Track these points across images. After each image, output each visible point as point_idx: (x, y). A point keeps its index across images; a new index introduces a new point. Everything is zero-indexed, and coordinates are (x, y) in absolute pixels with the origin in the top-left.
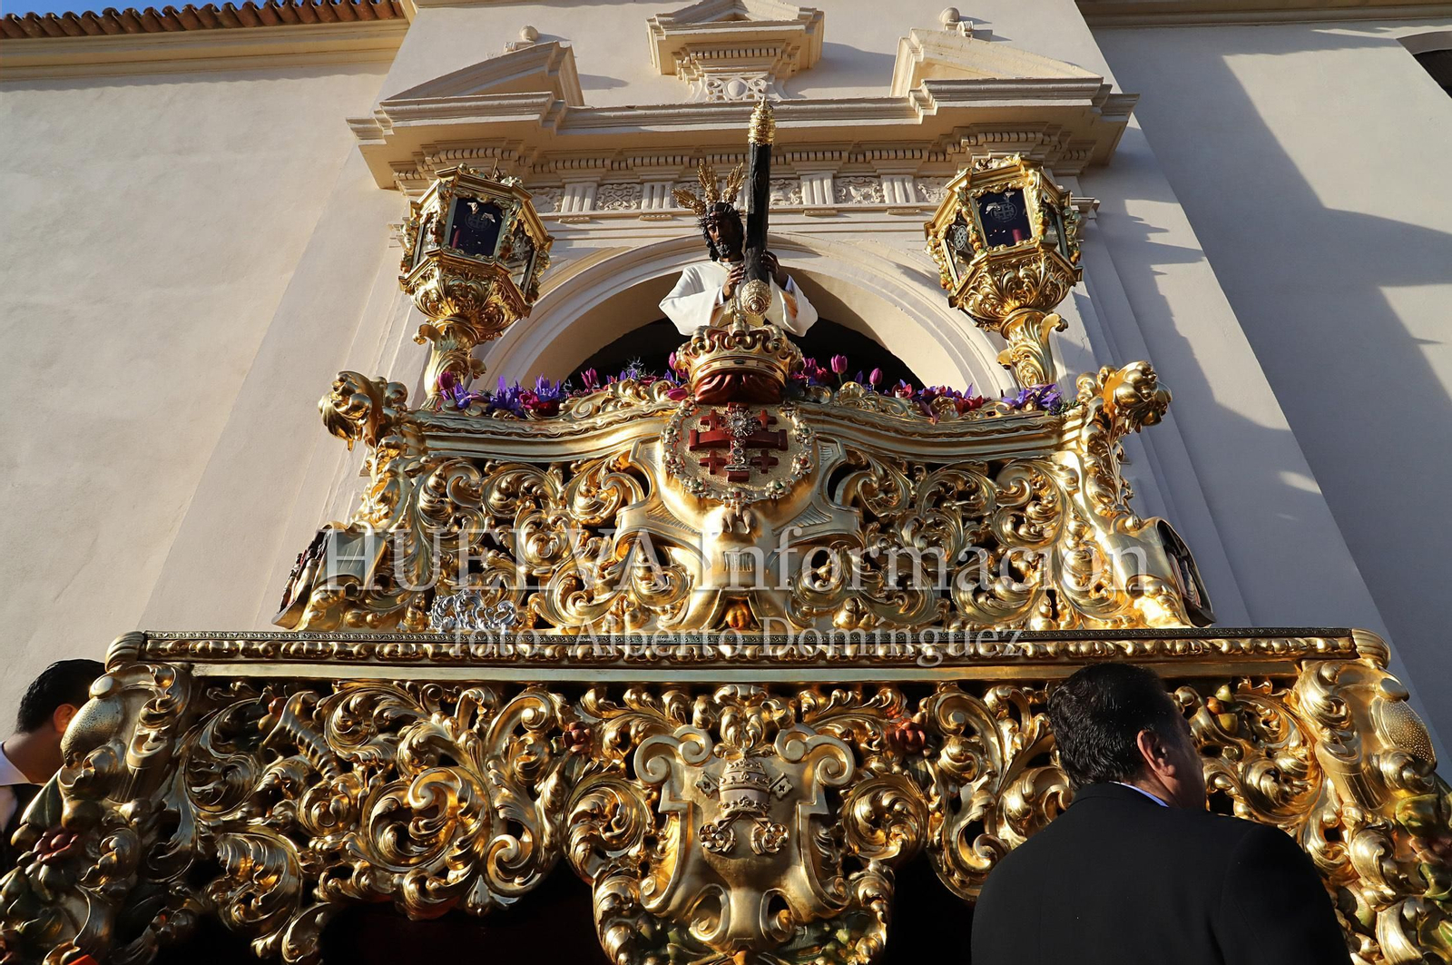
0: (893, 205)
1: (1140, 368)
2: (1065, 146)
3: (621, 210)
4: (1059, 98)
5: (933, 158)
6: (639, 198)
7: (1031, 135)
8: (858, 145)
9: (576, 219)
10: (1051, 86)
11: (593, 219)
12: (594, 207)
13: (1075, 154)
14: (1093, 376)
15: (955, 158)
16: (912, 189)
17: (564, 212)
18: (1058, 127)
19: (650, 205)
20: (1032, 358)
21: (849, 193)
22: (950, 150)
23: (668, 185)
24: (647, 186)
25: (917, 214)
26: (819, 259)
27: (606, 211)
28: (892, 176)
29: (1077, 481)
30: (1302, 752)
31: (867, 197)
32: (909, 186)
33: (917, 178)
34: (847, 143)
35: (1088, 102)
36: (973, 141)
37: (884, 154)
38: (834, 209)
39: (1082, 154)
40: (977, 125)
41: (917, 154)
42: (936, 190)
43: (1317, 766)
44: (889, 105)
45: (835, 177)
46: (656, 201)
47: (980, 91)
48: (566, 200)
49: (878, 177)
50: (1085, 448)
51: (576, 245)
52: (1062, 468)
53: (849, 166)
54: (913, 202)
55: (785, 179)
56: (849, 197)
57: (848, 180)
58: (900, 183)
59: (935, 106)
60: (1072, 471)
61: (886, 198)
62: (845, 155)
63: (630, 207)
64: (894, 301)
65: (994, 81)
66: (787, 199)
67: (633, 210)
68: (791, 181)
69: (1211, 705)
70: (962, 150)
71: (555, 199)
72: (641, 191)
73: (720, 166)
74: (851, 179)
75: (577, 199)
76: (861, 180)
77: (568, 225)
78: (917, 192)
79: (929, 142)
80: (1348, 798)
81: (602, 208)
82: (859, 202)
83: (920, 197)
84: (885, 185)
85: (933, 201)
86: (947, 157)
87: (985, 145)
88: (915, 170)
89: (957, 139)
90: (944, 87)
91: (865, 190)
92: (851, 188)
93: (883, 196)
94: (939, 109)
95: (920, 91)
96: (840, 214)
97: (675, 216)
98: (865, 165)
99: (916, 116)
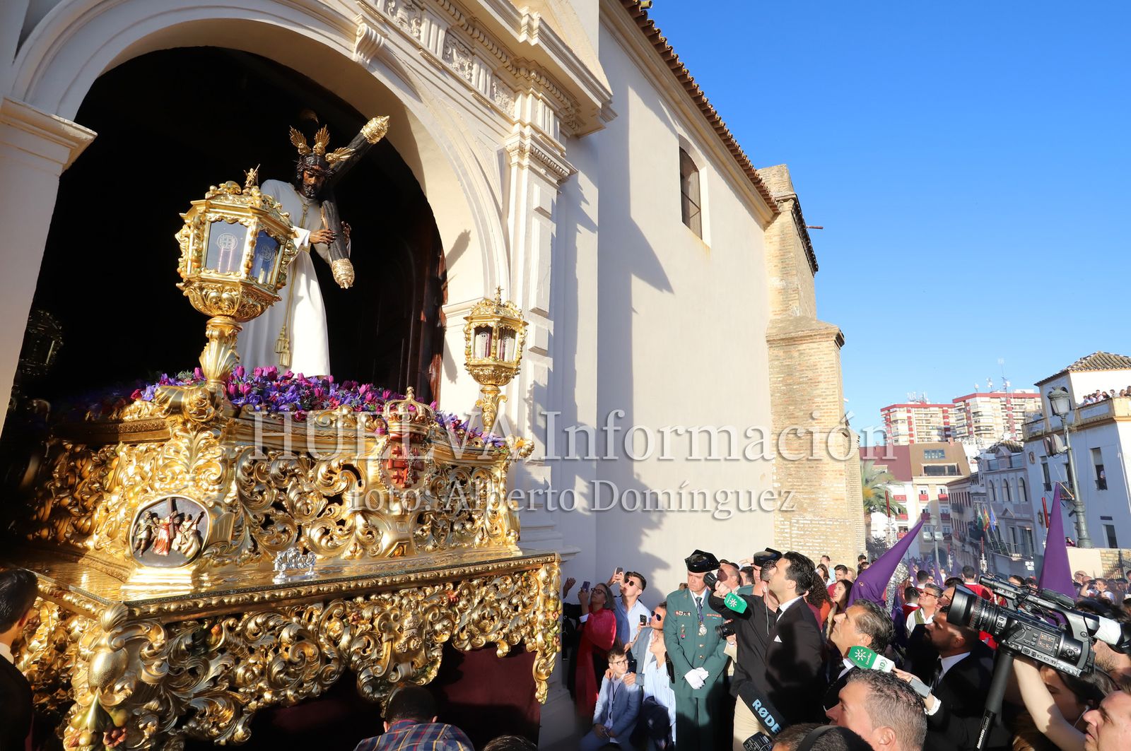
0: (476, 89)
2: (575, 118)
4: (591, 90)
5: (510, 69)
7: (565, 100)
8: (474, 19)
10: (592, 80)
15: (522, 80)
16: (489, 80)
18: (579, 105)
21: (453, 54)
22: (523, 72)
25: (487, 107)
26: (420, 105)
28: (484, 63)
32: (489, 78)
33: (495, 75)
34: (469, 12)
35: (599, 104)
36: (538, 79)
37: (486, 42)
38: (441, 63)
40: (546, 70)
41: (504, 59)
42: (501, 93)
44: (510, 11)
45: (447, 32)
49: (473, 54)
53: (461, 30)
54: (487, 96)
56: (450, 60)
57: (454, 41)
58: (484, 72)
59: (535, 41)
61: (473, 78)
62: (463, 20)
64: (458, 175)
65: (571, 52)
66: (410, 25)
70: (528, 79)
74: (457, 42)
76: (462, 48)
78: (492, 87)
79: (514, 55)
82: (458, 69)
83: (492, 96)
84: (475, 66)
85: (497, 103)
86: (518, 75)
87: (542, 87)
88: (496, 68)
89: (531, 68)
90: (547, 32)
91: (462, 60)
92: (454, 50)
93: (471, 75)
94: (537, 45)
95: (533, 20)
96: (444, 71)
98: (470, 38)
99: (520, 34)
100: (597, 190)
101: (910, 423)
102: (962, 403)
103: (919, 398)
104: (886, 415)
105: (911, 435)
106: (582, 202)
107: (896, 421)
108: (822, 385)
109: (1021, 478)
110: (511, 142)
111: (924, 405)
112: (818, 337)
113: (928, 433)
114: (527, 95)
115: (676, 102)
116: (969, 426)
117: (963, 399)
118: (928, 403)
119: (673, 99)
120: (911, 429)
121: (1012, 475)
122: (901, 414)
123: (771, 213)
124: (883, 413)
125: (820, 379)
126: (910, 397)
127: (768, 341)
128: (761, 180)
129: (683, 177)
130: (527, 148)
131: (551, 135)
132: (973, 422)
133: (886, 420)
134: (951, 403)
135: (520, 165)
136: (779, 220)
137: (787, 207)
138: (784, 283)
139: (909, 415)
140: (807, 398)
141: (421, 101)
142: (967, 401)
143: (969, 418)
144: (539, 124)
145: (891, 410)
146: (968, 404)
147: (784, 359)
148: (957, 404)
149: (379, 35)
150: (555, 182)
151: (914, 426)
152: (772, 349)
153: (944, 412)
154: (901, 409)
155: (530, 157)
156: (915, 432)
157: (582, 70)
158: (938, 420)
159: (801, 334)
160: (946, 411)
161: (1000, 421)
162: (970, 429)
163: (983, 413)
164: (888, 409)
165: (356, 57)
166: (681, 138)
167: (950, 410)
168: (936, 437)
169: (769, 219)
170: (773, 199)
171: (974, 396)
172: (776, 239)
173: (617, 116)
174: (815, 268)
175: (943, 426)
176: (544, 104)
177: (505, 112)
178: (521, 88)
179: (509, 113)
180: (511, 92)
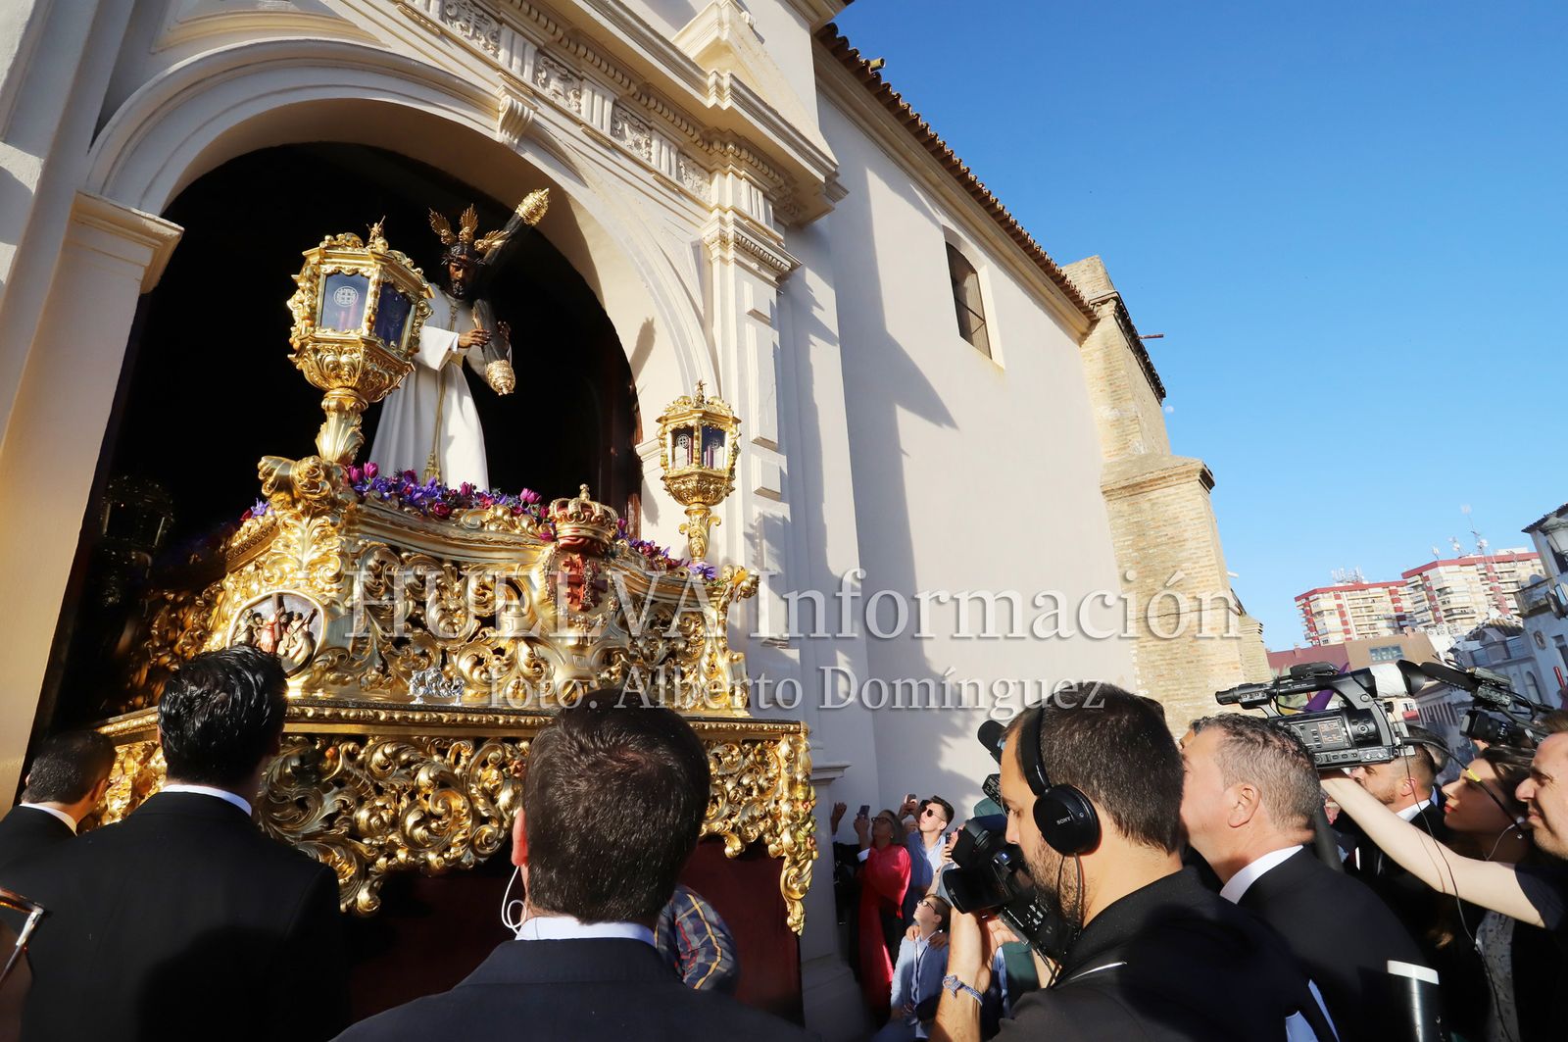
0: (657, 170)
2: (792, 199)
4: (808, 161)
5: (700, 143)
7: (777, 177)
8: (648, 86)
10: (808, 148)
13: (792, 210)
15: (717, 156)
16: (676, 160)
18: (796, 182)
21: (624, 129)
22: (717, 146)
25: (674, 191)
28: (664, 137)
31: (637, 145)
32: (673, 157)
33: (681, 153)
34: (640, 76)
35: (822, 178)
36: (737, 153)
37: (665, 111)
38: (608, 139)
39: (795, 212)
40: (746, 139)
41: (690, 131)
42: (691, 175)
44: (692, 70)
45: (615, 104)
47: (763, 114)
49: (651, 129)
53: (632, 100)
54: (673, 178)
55: (569, 71)
56: (621, 136)
57: (625, 114)
58: (668, 149)
59: (727, 103)
61: (653, 157)
62: (633, 88)
65: (776, 114)
66: (567, 98)
68: (574, 78)
69: (755, 752)
70: (725, 153)
74: (630, 116)
76: (637, 123)
78: (679, 168)
79: (703, 126)
80: (786, 789)
82: (630, 146)
83: (679, 177)
84: (655, 143)
85: (687, 186)
86: (711, 151)
87: (744, 162)
88: (682, 144)
89: (726, 141)
90: (742, 91)
91: (637, 136)
92: (626, 125)
93: (650, 154)
94: (730, 108)
95: (722, 78)
96: (614, 150)
97: (443, 35)
98: (644, 109)
99: (707, 97)
100: (833, 292)
101: (1342, 614)
102: (1418, 578)
103: (1350, 576)
104: (1304, 605)
105: (1347, 632)
107: (1320, 613)
108: (1188, 545)
109: (1529, 673)
111: (1359, 586)
112: (1174, 478)
113: (1372, 626)
114: (726, 175)
115: (934, 186)
116: (1435, 609)
117: (1419, 572)
118: (1366, 582)
119: (930, 182)
120: (1345, 623)
121: (1512, 670)
122: (1326, 602)
123: (1086, 322)
124: (1299, 603)
125: (1186, 535)
126: (1336, 576)
127: (1104, 493)
128: (1065, 278)
129: (957, 283)
130: (730, 237)
131: (761, 220)
132: (1440, 603)
133: (1306, 612)
134: (1401, 579)
135: (721, 258)
136: (1099, 328)
137: (1107, 311)
138: (1116, 412)
139: (1339, 602)
140: (1170, 564)
141: (587, 187)
142: (1425, 574)
143: (1431, 599)
144: (744, 207)
145: (1311, 598)
146: (1427, 579)
147: (1130, 515)
148: (1409, 580)
149: (526, 109)
150: (773, 278)
151: (1349, 618)
152: (1110, 503)
153: (1391, 593)
154: (1326, 595)
156: (1351, 626)
157: (794, 135)
158: (1384, 605)
159: (1149, 477)
160: (1396, 592)
161: (1482, 598)
162: (1437, 614)
163: (1453, 589)
164: (1306, 596)
165: (500, 136)
166: (945, 229)
167: (1400, 589)
168: (1385, 631)
169: (1084, 330)
170: (1086, 301)
171: (1434, 565)
172: (1099, 354)
173: (847, 192)
174: (1160, 393)
175: (1393, 614)
176: (749, 184)
177: (697, 196)
178: (716, 166)
179: (704, 197)
180: (705, 172)
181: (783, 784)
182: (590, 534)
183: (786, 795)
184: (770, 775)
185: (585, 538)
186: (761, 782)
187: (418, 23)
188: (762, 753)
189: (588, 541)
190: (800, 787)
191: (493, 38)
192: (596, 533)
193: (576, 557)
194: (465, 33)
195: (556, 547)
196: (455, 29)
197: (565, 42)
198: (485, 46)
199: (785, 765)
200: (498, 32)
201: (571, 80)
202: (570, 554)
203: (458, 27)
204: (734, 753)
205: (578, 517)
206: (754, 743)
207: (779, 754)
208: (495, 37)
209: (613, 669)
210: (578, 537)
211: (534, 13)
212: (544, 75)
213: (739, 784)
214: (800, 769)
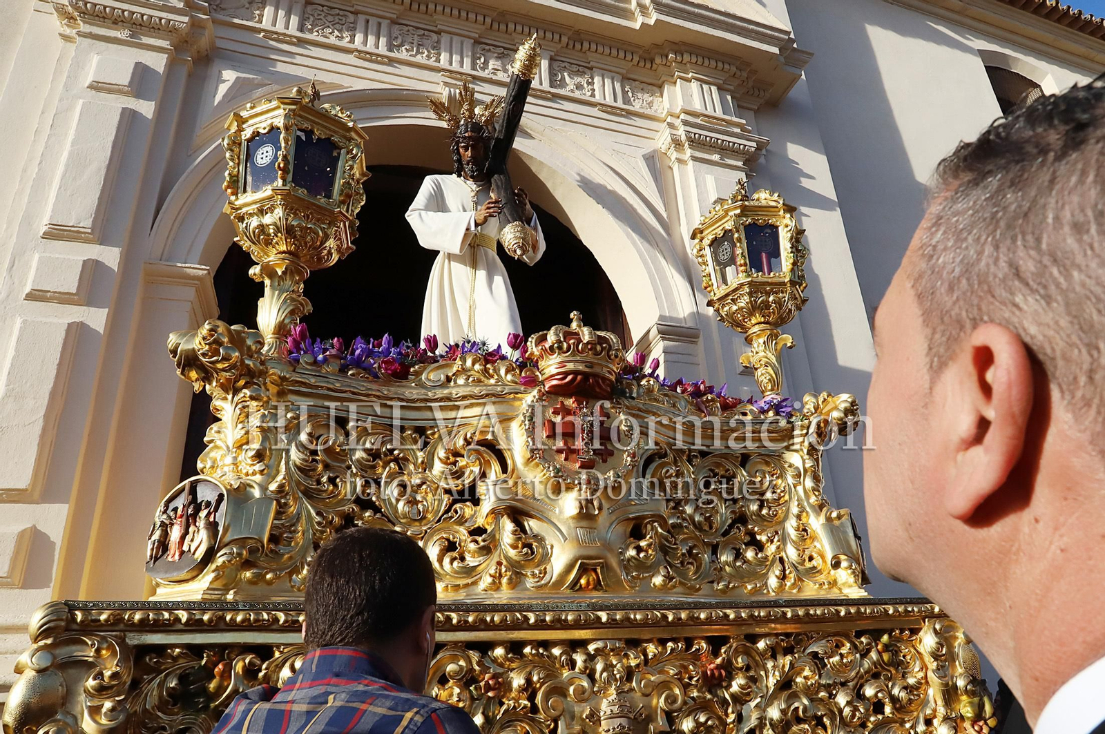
0: (603, 102)
1: (850, 400)
2: (751, 84)
3: (332, 40)
4: (755, 39)
5: (642, 64)
6: (353, 29)
7: (727, 66)
8: (578, 32)
9: (281, 38)
10: (751, 27)
11: (301, 42)
12: (301, 28)
13: (757, 91)
14: (816, 397)
15: (661, 68)
16: (620, 88)
17: (266, 24)
18: (749, 64)
19: (365, 42)
20: (770, 369)
21: (563, 78)
22: (658, 60)
23: (385, 23)
24: (362, 18)
25: (622, 116)
26: (532, 141)
27: (313, 36)
28: (604, 72)
29: (800, 478)
30: (921, 675)
31: (579, 87)
32: (618, 86)
33: (625, 79)
34: (571, 29)
35: (776, 50)
36: (679, 58)
37: (600, 49)
38: (549, 92)
39: (762, 92)
40: (685, 44)
41: (629, 57)
42: (640, 95)
43: (927, 683)
45: (552, 60)
46: (371, 39)
47: (693, 14)
48: (268, 11)
49: (591, 69)
50: (805, 451)
51: (280, 67)
52: (790, 466)
53: (566, 51)
54: (620, 104)
55: (505, 48)
56: (563, 84)
57: (563, 65)
58: (610, 81)
59: (653, 18)
60: (797, 468)
61: (597, 93)
62: (564, 39)
63: (342, 37)
65: (707, 8)
66: (505, 70)
67: (345, 43)
68: (510, 53)
69: (879, 647)
70: (668, 64)
71: (255, 5)
72: (354, 23)
73: (441, 17)
74: (566, 64)
75: (281, 13)
76: (575, 68)
77: (271, 42)
78: (624, 93)
79: (640, 47)
80: (940, 702)
81: (311, 31)
82: (572, 91)
83: (626, 101)
84: (597, 80)
85: (637, 106)
86: (654, 66)
87: (688, 65)
88: (624, 72)
89: (666, 52)
90: (666, 1)
91: (578, 80)
92: (565, 74)
93: (593, 90)
94: (657, 20)
96: (555, 99)
97: (391, 62)
98: (581, 55)
99: (636, 21)
106: (802, 179)
110: (662, 140)
114: (675, 83)
130: (683, 138)
131: (719, 113)
135: (679, 161)
141: (533, 138)
144: (697, 106)
150: (740, 164)
155: (691, 147)
157: (732, 21)
176: (699, 83)
177: (648, 112)
178: (663, 78)
179: (656, 111)
180: (654, 88)
181: (934, 693)
182: (581, 367)
183: (941, 711)
184: (911, 681)
185: (576, 373)
186: (896, 691)
187: (370, 61)
188: (891, 648)
189: (579, 377)
190: (964, 698)
191: (434, 48)
192: (590, 365)
193: (570, 402)
194: (410, 53)
195: (540, 391)
196: (403, 54)
197: (495, 26)
198: (429, 57)
199: (932, 665)
200: (438, 42)
201: (508, 54)
202: (561, 399)
203: (404, 51)
204: (844, 651)
205: (560, 348)
206: (876, 635)
207: (921, 649)
208: (436, 47)
209: (643, 543)
210: (566, 374)
211: (464, 14)
212: (482, 60)
213: (860, 696)
214: (960, 670)
